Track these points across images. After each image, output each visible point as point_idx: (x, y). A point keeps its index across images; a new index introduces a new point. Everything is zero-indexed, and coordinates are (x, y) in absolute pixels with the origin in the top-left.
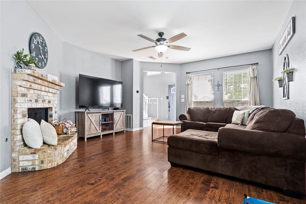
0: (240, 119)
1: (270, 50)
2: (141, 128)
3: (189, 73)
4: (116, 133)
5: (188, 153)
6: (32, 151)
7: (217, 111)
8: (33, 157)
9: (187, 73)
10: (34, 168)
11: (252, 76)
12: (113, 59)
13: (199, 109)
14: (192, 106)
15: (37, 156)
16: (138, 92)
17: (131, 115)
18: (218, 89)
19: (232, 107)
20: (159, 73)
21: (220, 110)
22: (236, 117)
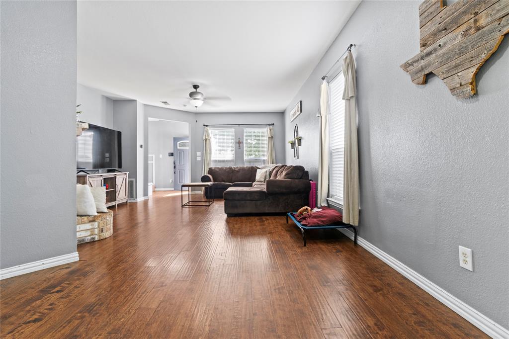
0: (264, 177)
1: (282, 114)
2: (146, 198)
3: (207, 126)
4: (119, 205)
5: (243, 202)
6: (91, 219)
7: (241, 171)
8: (91, 225)
9: (204, 125)
10: (93, 238)
11: (270, 136)
12: (103, 96)
13: (221, 169)
14: (213, 166)
15: (96, 224)
16: (141, 146)
17: (134, 180)
18: (239, 146)
19: (254, 166)
20: (158, 120)
21: (243, 169)
22: (259, 175)
